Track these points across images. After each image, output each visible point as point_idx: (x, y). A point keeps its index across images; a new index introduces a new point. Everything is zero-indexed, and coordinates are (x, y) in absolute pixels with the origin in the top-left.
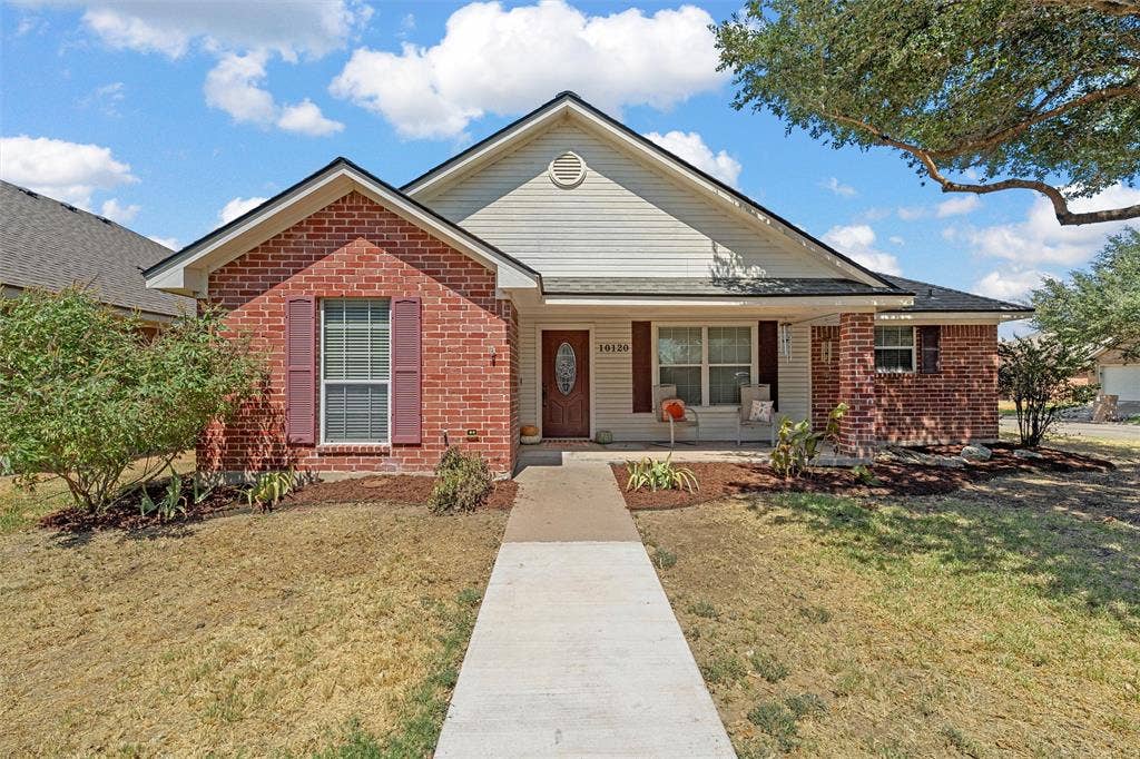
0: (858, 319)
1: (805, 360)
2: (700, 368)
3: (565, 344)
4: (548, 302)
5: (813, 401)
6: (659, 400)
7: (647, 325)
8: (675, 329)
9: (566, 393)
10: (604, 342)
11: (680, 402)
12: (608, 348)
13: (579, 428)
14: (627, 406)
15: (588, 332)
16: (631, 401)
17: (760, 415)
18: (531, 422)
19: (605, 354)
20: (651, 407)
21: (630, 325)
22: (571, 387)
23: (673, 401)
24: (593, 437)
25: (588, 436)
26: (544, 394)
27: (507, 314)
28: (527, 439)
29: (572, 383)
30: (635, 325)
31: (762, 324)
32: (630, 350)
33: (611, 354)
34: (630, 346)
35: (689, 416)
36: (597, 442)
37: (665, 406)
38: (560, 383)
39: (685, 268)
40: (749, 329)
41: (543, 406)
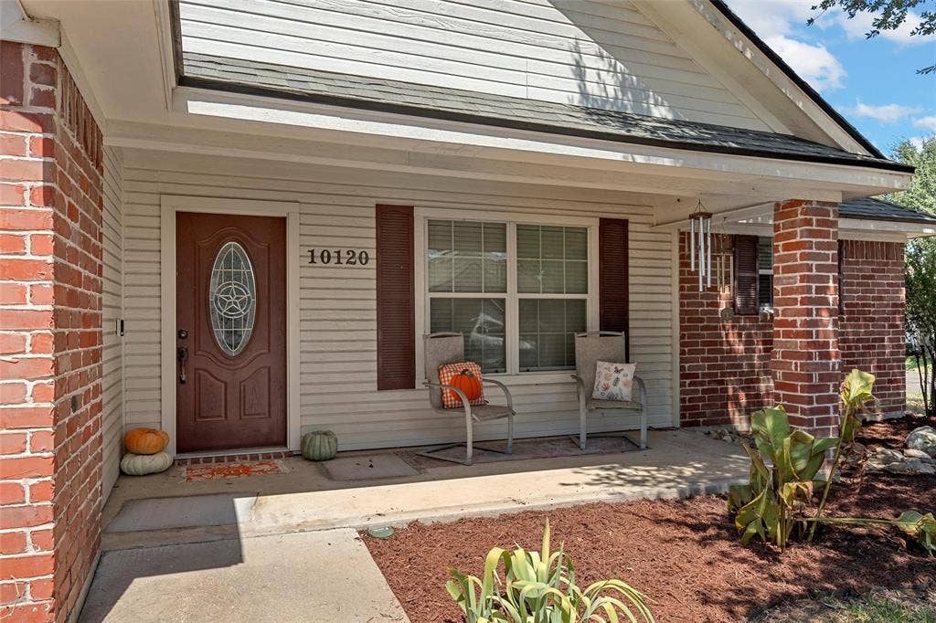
0: (816, 212)
1: (667, 289)
2: (503, 301)
3: (231, 246)
4: (196, 107)
5: (682, 360)
6: (434, 365)
7: (406, 213)
8: (460, 225)
9: (233, 352)
10: (320, 244)
11: (474, 369)
12: (326, 257)
13: (264, 427)
14: (364, 377)
15: (282, 222)
16: (374, 366)
17: (614, 390)
18: (150, 420)
19: (319, 270)
20: (413, 377)
21: (373, 212)
22: (245, 338)
23: (461, 367)
24: (293, 444)
25: (284, 443)
26: (181, 355)
27: (45, 99)
28: (138, 463)
29: (246, 331)
30: (383, 211)
31: (605, 224)
32: (372, 264)
33: (331, 270)
34: (373, 254)
35: (492, 395)
36: (303, 456)
37: (448, 376)
38: (220, 332)
39: (521, 78)
40: (584, 231)
41: (180, 382)
